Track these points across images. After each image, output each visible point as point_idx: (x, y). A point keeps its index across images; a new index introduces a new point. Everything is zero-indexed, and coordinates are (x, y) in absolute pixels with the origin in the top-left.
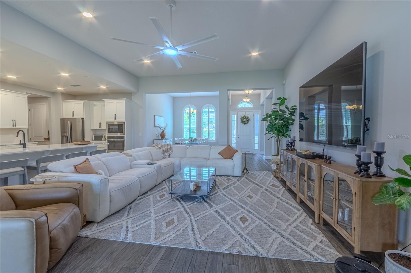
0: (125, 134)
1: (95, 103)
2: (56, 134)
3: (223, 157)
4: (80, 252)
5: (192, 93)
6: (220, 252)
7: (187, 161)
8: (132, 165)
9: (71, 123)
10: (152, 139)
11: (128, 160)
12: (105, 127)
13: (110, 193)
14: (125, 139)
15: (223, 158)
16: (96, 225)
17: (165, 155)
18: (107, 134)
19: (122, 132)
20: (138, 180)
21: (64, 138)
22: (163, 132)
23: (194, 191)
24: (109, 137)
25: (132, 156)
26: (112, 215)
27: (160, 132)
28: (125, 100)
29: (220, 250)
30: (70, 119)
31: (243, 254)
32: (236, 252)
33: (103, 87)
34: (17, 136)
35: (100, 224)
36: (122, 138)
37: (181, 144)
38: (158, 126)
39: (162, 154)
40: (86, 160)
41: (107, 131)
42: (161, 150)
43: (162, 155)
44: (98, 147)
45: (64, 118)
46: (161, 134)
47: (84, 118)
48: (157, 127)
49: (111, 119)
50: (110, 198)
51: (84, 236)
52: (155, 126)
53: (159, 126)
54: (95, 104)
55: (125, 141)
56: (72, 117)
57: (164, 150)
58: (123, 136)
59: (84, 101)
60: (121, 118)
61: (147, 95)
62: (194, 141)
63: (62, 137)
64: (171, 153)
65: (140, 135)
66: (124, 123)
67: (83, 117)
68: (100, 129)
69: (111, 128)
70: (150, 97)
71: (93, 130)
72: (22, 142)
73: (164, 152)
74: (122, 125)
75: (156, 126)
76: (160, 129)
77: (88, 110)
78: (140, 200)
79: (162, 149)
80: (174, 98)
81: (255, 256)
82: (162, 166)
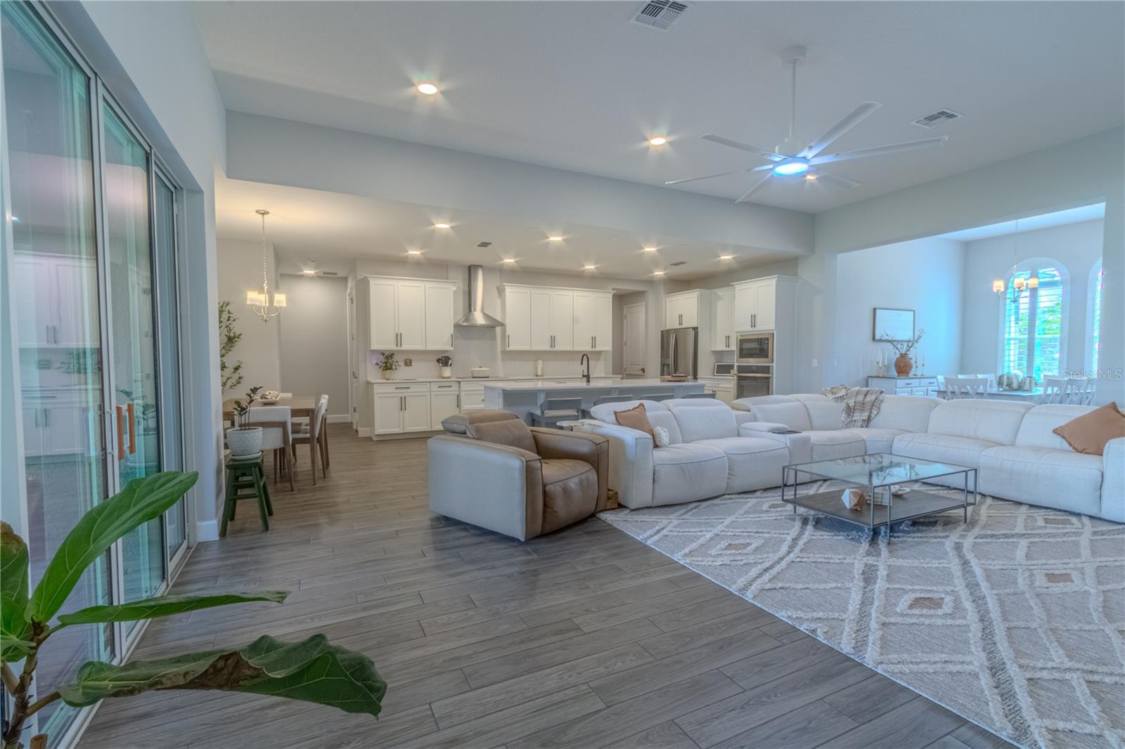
0: (773, 362)
1: (720, 292)
2: (653, 360)
3: (1070, 445)
4: (585, 533)
5: (1021, 221)
6: (776, 615)
7: (912, 441)
8: (741, 430)
9: (676, 338)
10: (862, 375)
11: (734, 417)
12: (734, 347)
13: (654, 467)
14: (772, 374)
15: (1071, 449)
16: (627, 511)
17: (854, 419)
18: (736, 362)
19: (768, 357)
20: (726, 458)
21: (666, 369)
22: (903, 356)
23: (851, 509)
24: (741, 369)
25: (749, 411)
26: (654, 507)
27: (893, 354)
28: (776, 279)
29: (778, 612)
30: (676, 330)
31: (818, 638)
32: (807, 630)
33: (726, 257)
34: (582, 364)
35: (633, 513)
36: (767, 369)
37: (953, 393)
38: (885, 337)
39: (844, 415)
40: (638, 407)
41: (736, 355)
42: (843, 405)
43: (843, 419)
44: (705, 388)
45: (668, 328)
46: (896, 361)
47: (697, 328)
48: (880, 340)
49: (745, 328)
50: (654, 475)
51: (603, 519)
52: (874, 339)
53: (890, 339)
54: (720, 294)
55: (772, 377)
56: (679, 327)
57: (851, 405)
58: (769, 367)
59: (698, 292)
60: (767, 324)
61: (840, 256)
62: (1020, 388)
63: (664, 365)
64: (873, 416)
65: (815, 363)
66: (773, 334)
67: (696, 326)
68: (727, 349)
69: (746, 349)
70: (847, 261)
71: (715, 352)
72: (586, 373)
73: (850, 411)
74: (767, 339)
75: (877, 337)
76: (892, 346)
77: (707, 309)
78: (726, 502)
79: (846, 401)
80: (967, 245)
81: (844, 653)
82: (812, 441)
